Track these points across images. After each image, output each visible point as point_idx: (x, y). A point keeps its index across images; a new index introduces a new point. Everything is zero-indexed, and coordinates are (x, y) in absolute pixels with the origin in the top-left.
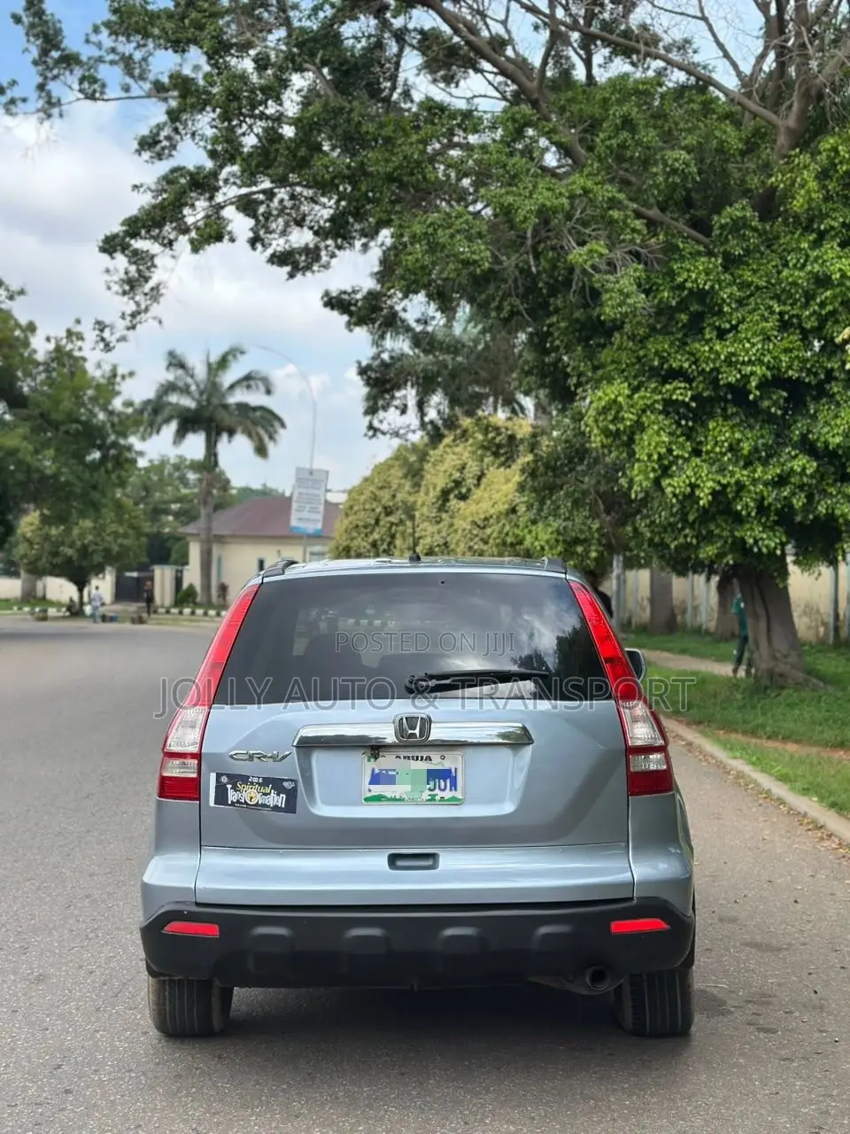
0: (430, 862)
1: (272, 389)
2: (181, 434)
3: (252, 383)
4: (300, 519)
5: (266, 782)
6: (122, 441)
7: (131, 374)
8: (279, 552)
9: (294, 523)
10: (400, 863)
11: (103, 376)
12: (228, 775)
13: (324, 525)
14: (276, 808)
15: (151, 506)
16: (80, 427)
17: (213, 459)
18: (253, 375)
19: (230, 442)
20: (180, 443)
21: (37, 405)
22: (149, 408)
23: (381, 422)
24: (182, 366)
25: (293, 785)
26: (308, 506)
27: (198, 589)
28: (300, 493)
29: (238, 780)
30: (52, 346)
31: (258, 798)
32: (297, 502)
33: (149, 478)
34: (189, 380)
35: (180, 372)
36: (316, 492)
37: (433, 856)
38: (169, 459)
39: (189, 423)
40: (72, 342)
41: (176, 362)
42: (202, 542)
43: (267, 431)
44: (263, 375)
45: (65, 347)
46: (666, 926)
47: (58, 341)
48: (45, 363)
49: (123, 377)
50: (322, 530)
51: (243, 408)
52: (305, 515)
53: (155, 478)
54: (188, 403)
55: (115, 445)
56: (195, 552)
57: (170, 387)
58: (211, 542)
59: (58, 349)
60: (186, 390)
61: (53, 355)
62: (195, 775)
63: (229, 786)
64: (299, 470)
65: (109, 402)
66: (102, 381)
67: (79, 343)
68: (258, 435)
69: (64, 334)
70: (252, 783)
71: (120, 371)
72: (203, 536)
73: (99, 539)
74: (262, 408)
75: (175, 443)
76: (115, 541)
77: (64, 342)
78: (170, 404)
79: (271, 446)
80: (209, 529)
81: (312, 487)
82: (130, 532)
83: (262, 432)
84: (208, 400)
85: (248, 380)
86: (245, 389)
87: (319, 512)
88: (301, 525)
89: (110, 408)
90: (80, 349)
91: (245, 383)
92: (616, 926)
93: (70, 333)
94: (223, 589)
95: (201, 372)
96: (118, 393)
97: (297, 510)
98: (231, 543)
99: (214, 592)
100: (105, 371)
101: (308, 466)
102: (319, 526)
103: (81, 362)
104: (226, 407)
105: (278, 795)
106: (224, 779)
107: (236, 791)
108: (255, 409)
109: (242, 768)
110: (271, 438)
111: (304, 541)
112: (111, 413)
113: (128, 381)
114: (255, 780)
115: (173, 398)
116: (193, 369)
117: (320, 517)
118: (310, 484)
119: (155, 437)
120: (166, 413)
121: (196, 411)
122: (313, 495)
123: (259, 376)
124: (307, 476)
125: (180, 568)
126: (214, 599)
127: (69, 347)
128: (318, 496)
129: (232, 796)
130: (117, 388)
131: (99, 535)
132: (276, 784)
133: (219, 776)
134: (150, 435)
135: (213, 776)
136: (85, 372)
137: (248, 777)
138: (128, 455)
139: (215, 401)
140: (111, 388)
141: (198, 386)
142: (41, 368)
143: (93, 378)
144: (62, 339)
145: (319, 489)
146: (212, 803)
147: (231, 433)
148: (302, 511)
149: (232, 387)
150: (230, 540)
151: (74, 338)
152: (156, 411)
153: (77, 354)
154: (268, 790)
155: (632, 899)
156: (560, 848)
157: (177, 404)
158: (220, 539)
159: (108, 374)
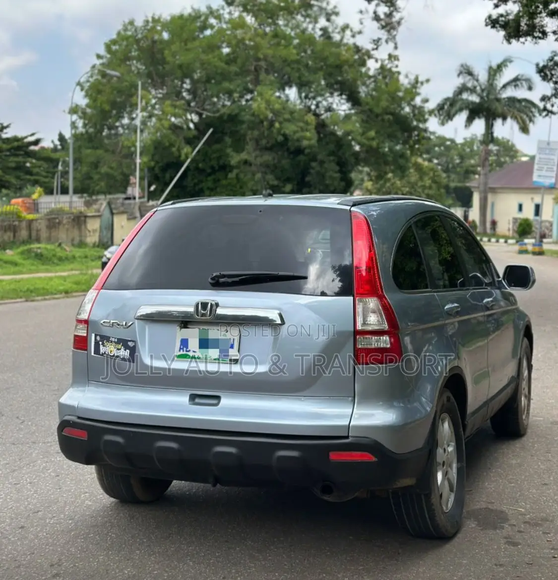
0: (214, 402)
1: (533, 86)
2: (470, 120)
3: (518, 83)
4: (540, 176)
5: (119, 341)
6: (421, 125)
7: (428, 81)
8: (532, 199)
9: (535, 178)
10: (197, 400)
11: (409, 83)
12: (100, 336)
13: (556, 180)
14: (124, 359)
15: (465, 169)
16: (391, 117)
17: (490, 135)
18: (519, 77)
19: (503, 124)
20: (469, 125)
21: (367, 104)
22: (448, 103)
23: (553, 106)
24: (470, 73)
25: (133, 344)
26: (545, 167)
27: (478, 222)
28: (540, 158)
29: (105, 339)
30: (378, 65)
31: (115, 352)
32: (537, 164)
33: (464, 150)
34: (476, 83)
35: (469, 77)
36: (552, 157)
37: (218, 398)
38: (477, 137)
39: (475, 112)
40: (392, 62)
41: (467, 71)
42: (480, 193)
43: (527, 116)
44: (528, 77)
45: (387, 65)
46: (374, 459)
47: (382, 61)
48: (374, 76)
49: (422, 83)
50: (555, 184)
51: (512, 100)
52: (544, 173)
53: (468, 150)
54: (475, 99)
55: (416, 128)
56: (476, 199)
57: (463, 89)
58: (487, 191)
59: (382, 67)
60: (473, 91)
61: (380, 71)
62: (85, 335)
63: (101, 343)
64: (540, 142)
65: (413, 99)
66: (409, 86)
67: (396, 62)
68: (521, 118)
69: (387, 57)
70: (111, 342)
71: (420, 79)
72: (482, 188)
73: (412, 190)
74: (526, 100)
75: (466, 126)
76: (423, 192)
77: (387, 62)
78: (462, 100)
79: (531, 126)
80: (486, 184)
81: (548, 154)
82: (434, 186)
83: (525, 117)
84: (487, 96)
85: (515, 82)
86: (513, 87)
87: (553, 171)
88: (541, 180)
89: (413, 103)
90: (397, 66)
91: (514, 84)
92: (334, 456)
93: (390, 56)
94: (494, 223)
95: (483, 77)
96: (419, 94)
97: (538, 170)
98: (500, 193)
99: (488, 225)
100: (410, 79)
101: (546, 139)
102: (553, 181)
103: (396, 75)
104: (498, 100)
105: (125, 350)
106: (98, 338)
107: (104, 346)
108: (520, 101)
109: (107, 332)
110: (531, 120)
111: (542, 191)
112: (414, 107)
113: (425, 85)
114: (113, 340)
115: (465, 96)
116: (478, 75)
117: (554, 174)
118: (547, 152)
119: (450, 122)
120: (458, 106)
121: (480, 104)
122: (549, 159)
123: (524, 78)
124: (545, 145)
125: (467, 209)
126: (489, 231)
127: (389, 66)
128: (553, 159)
129: (102, 349)
130: (418, 90)
131: (413, 187)
132: (123, 343)
133: (96, 336)
134: (447, 121)
135: (93, 335)
136: (398, 80)
137: (110, 338)
138: (426, 135)
139: (491, 97)
140: (414, 90)
141: (480, 86)
142: (372, 79)
143: (402, 85)
144: (385, 60)
145: (554, 155)
146: (93, 354)
147: (504, 118)
148: (542, 170)
149: (504, 86)
150: (499, 191)
151: (393, 59)
152: (452, 105)
153: (394, 70)
154: (120, 346)
155: (347, 437)
156: (303, 398)
157: (467, 100)
158: (493, 190)
159: (413, 81)
